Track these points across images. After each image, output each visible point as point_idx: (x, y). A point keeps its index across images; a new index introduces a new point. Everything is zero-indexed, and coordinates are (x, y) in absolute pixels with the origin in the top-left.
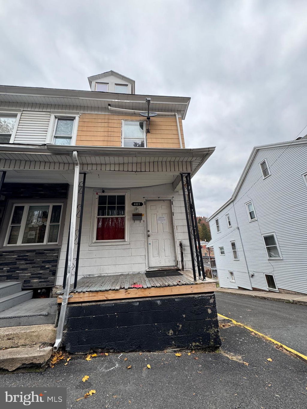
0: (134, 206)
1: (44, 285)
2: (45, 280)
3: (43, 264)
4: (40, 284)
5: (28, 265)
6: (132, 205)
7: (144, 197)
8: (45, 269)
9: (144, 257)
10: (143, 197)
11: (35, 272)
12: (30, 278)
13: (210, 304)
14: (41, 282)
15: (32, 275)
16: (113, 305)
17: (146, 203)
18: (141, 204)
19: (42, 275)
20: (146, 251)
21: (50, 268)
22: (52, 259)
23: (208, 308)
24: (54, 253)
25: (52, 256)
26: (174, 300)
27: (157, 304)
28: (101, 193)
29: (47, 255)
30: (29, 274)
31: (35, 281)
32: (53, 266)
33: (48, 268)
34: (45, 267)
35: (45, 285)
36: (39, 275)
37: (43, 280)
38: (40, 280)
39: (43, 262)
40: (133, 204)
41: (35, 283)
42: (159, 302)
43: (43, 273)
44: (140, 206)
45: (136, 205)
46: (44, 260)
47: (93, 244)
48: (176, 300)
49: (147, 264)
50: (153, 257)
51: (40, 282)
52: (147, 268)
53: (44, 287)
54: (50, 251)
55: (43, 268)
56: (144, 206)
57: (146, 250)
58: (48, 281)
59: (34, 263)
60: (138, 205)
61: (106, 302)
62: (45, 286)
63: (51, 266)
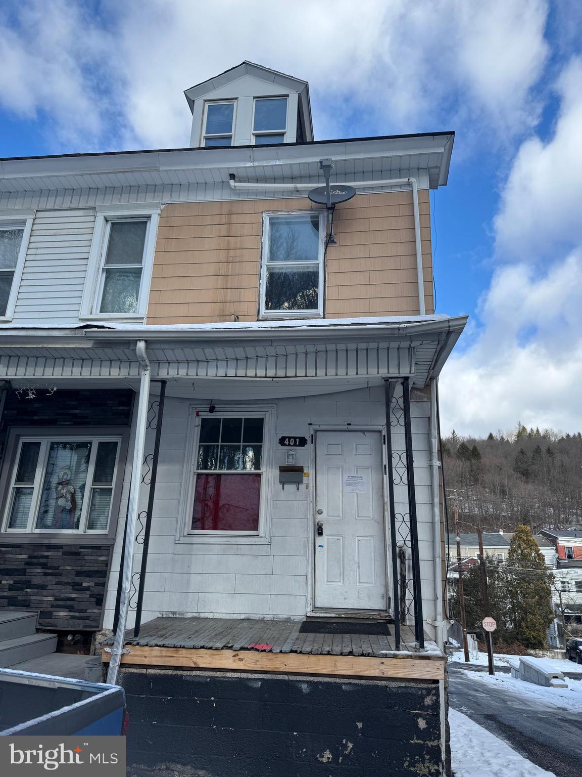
0: (285, 445)
1: (79, 625)
2: (82, 614)
3: (77, 579)
4: (71, 621)
5: (49, 578)
6: (279, 443)
7: (311, 424)
8: (81, 590)
9: (303, 579)
10: (309, 424)
11: (62, 595)
12: (51, 607)
13: (424, 708)
14: (73, 618)
15: (56, 600)
16: (208, 680)
17: (314, 437)
18: (302, 442)
19: (75, 603)
20: (310, 565)
21: (91, 588)
22: (96, 569)
23: (419, 716)
24: (99, 554)
25: (96, 561)
26: (339, 686)
27: (300, 690)
28: (206, 413)
29: (86, 557)
30: (50, 598)
31: (62, 614)
32: (97, 585)
33: (88, 588)
34: (81, 585)
35: (81, 626)
36: (69, 603)
37: (77, 614)
38: (72, 614)
39: (78, 573)
40: (282, 441)
41: (63, 618)
42: (304, 687)
43: (76, 599)
44: (299, 445)
45: (289, 445)
46: (79, 568)
47: (182, 539)
48: (344, 687)
49: (309, 598)
50: (328, 581)
51: (71, 619)
52: (309, 609)
53: (79, 629)
54: (91, 550)
55: (77, 587)
56: (309, 446)
57: (308, 561)
58: (88, 618)
59: (60, 575)
60: (295, 445)
61: (194, 673)
62: (81, 628)
63: (92, 584)
